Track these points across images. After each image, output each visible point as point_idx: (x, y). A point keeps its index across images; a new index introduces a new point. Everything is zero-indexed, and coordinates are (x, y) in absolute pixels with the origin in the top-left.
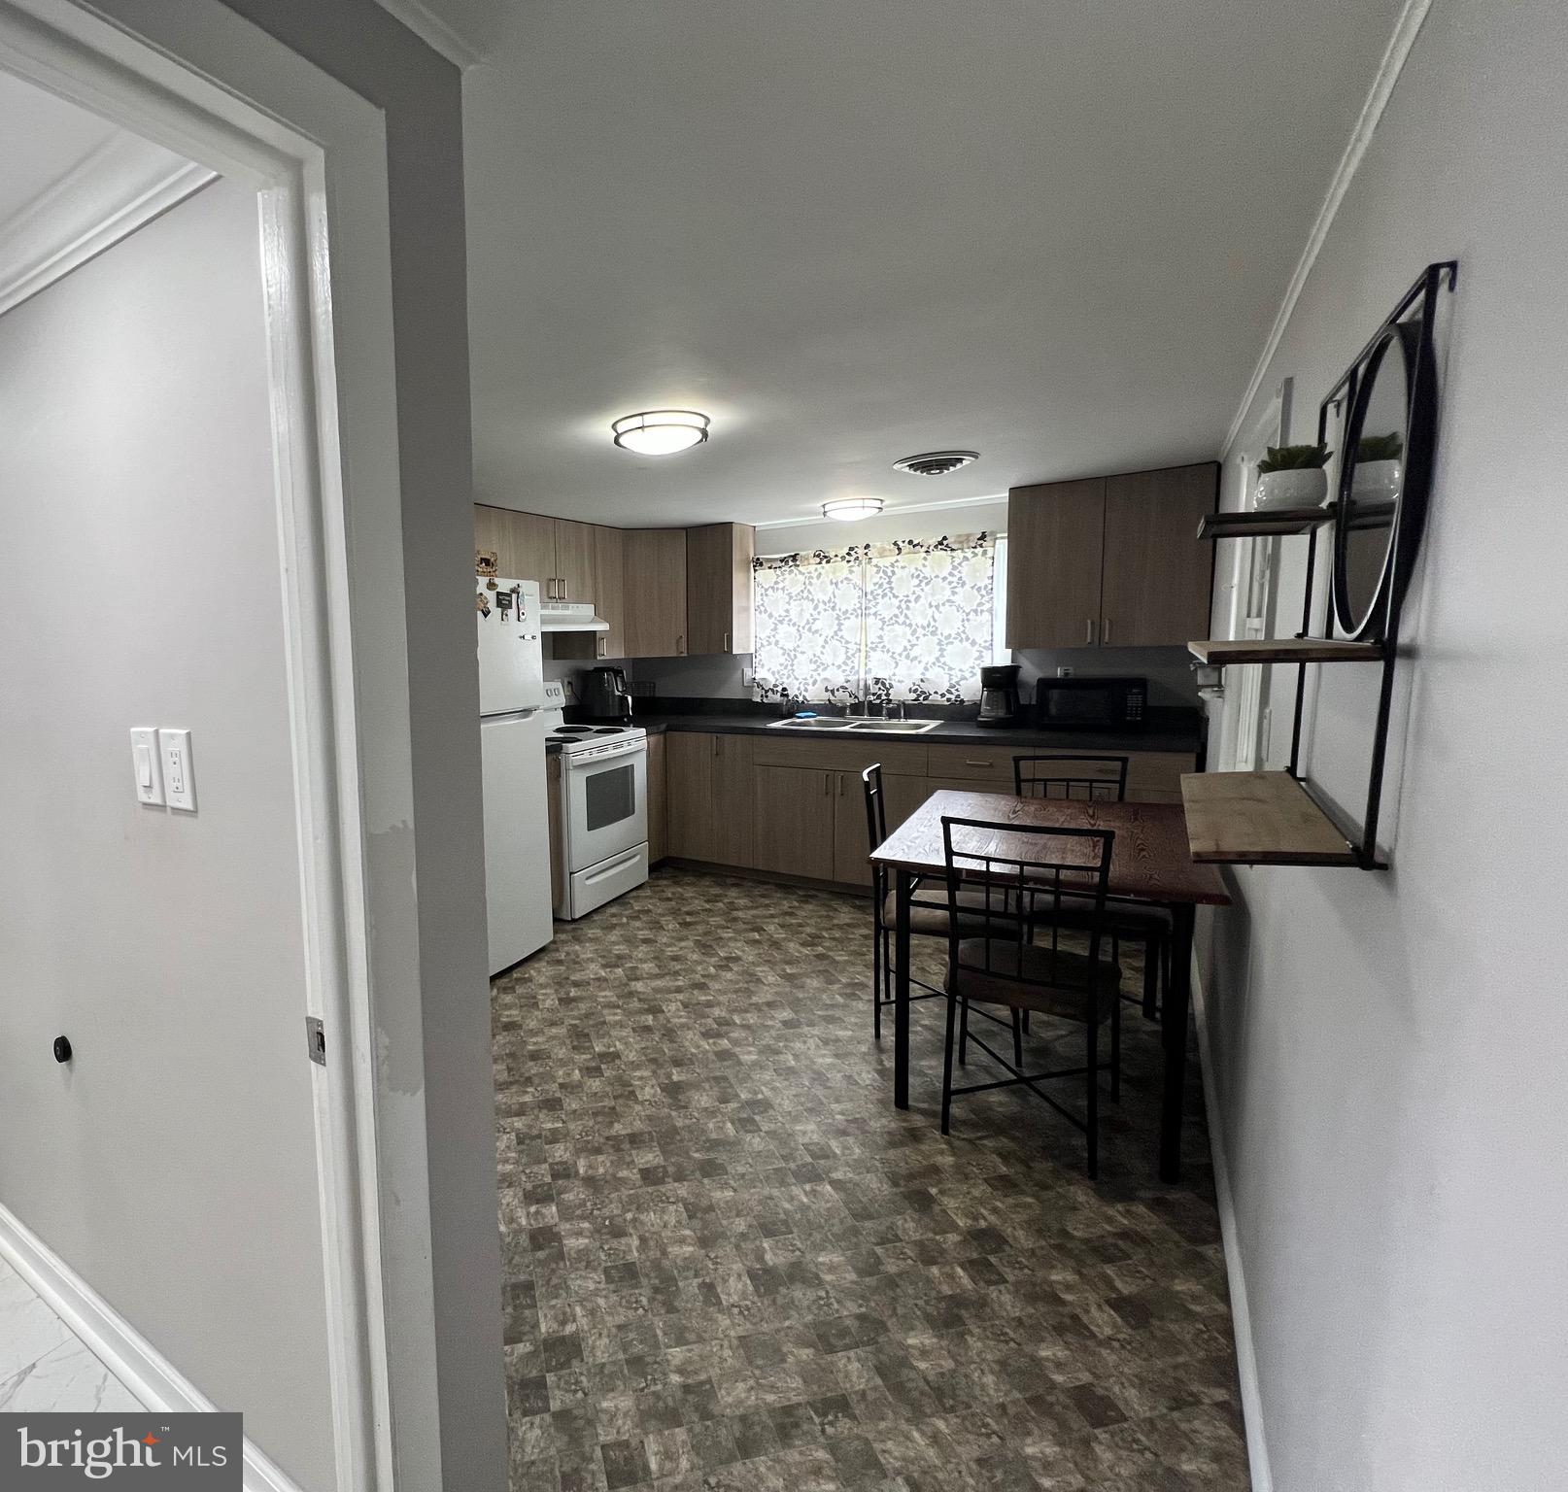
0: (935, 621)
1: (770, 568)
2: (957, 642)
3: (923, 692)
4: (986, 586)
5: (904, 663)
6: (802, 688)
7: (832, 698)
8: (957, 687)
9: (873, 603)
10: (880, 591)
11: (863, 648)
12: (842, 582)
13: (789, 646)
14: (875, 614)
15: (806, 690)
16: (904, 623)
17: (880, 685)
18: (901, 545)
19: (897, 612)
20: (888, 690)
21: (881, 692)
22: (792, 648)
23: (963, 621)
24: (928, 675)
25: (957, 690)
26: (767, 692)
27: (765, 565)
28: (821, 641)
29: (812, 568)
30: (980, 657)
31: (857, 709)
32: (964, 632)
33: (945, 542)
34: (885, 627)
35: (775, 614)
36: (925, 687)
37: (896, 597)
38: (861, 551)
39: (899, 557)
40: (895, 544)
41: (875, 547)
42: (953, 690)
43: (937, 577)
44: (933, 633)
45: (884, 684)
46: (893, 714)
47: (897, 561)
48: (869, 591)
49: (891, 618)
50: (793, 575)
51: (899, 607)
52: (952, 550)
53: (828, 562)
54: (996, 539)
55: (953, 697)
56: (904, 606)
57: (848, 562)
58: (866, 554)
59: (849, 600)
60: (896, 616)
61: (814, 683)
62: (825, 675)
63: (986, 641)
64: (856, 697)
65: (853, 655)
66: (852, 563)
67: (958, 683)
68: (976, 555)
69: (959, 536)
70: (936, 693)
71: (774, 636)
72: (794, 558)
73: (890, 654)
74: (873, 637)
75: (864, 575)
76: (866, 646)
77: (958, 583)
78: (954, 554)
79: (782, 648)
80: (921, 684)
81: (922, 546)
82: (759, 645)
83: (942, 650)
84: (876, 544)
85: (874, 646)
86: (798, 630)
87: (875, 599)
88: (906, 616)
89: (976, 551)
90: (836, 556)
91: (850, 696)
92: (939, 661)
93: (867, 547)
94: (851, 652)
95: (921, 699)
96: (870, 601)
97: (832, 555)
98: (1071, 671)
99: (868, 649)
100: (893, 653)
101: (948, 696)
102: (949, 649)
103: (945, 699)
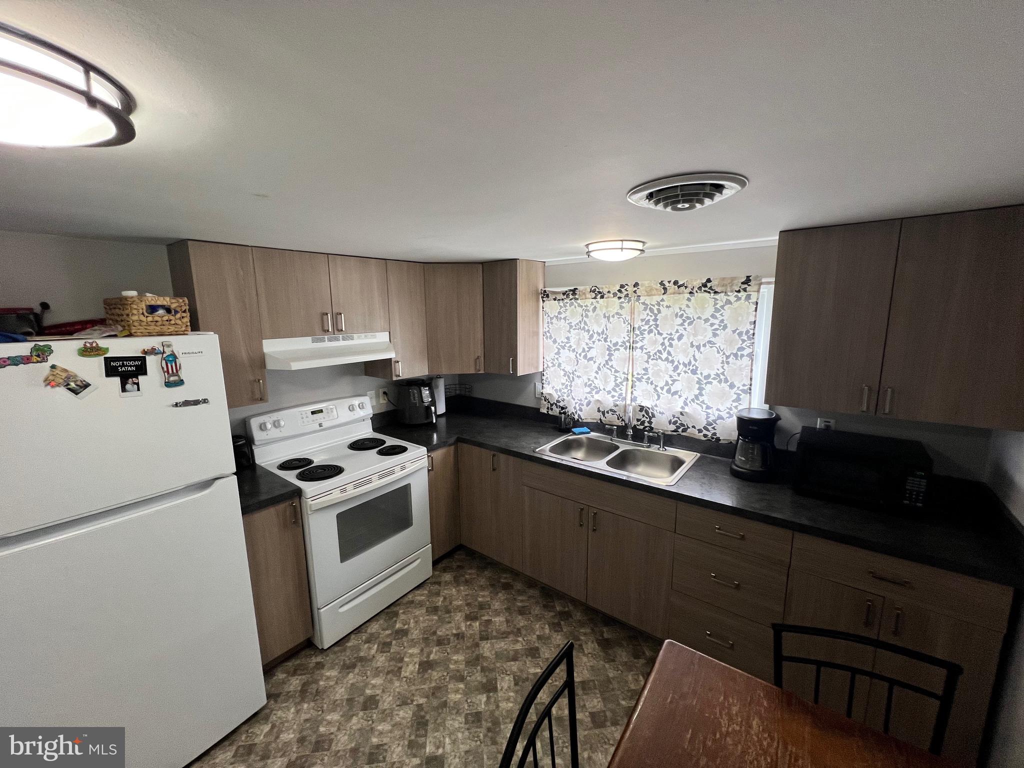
0: (696, 360)
1: (555, 299)
2: (715, 382)
3: (682, 425)
4: (747, 332)
5: (665, 395)
6: (578, 408)
7: (603, 419)
8: (715, 425)
9: (640, 337)
10: (646, 327)
11: (630, 377)
12: (613, 316)
13: (569, 369)
14: (642, 348)
15: (581, 410)
16: (667, 359)
17: (644, 413)
18: (667, 285)
19: (660, 348)
20: (650, 418)
21: (645, 419)
22: (571, 372)
23: (723, 362)
24: (687, 410)
25: (713, 428)
26: (552, 405)
27: (552, 297)
28: (595, 367)
29: (589, 302)
30: (738, 399)
32: (723, 374)
33: (709, 285)
34: (650, 360)
35: (559, 341)
36: (684, 420)
37: (661, 334)
38: (631, 289)
39: (665, 297)
40: (662, 283)
41: (642, 285)
42: (710, 428)
43: (699, 318)
44: (694, 372)
45: (647, 412)
46: (653, 440)
47: (663, 300)
48: (636, 326)
49: (656, 353)
50: (573, 307)
51: (663, 344)
52: (716, 292)
53: (602, 297)
54: (761, 284)
55: (710, 434)
56: (667, 344)
57: (620, 298)
58: (635, 292)
59: (620, 334)
60: (659, 352)
61: (588, 404)
62: (597, 397)
63: (744, 385)
64: (623, 420)
65: (621, 383)
66: (622, 300)
67: (715, 421)
68: (739, 299)
69: (724, 279)
70: (694, 427)
71: (557, 359)
72: (574, 291)
73: (654, 386)
74: (639, 370)
75: (632, 312)
76: (633, 376)
77: (720, 326)
78: (717, 297)
79: (563, 370)
80: (681, 417)
81: (686, 287)
82: (546, 366)
83: (701, 388)
84: (644, 283)
85: (639, 376)
86: (576, 356)
87: (642, 334)
88: (669, 353)
89: (739, 295)
90: (609, 292)
91: (618, 419)
92: (698, 399)
93: (636, 285)
94: (619, 380)
95: (680, 430)
96: (637, 335)
97: (605, 291)
98: (832, 422)
99: (634, 379)
100: (656, 386)
101: (705, 432)
102: (708, 388)
103: (702, 434)
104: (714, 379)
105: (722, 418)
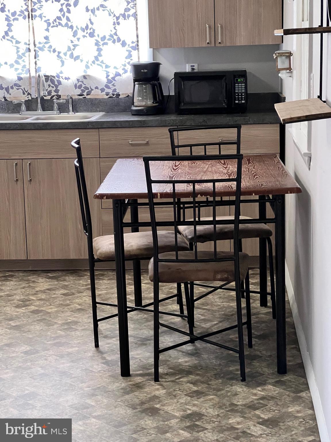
0: (92, 24)
2: (110, 42)
3: (87, 88)
5: (69, 61)
7: (7, 95)
8: (114, 82)
11: (32, 47)
14: (41, 16)
16: (66, 25)
17: (49, 83)
19: (59, 14)
20: (57, 86)
21: (51, 88)
23: (114, 24)
24: (89, 72)
25: (113, 85)
30: (130, 56)
31: (30, 105)
32: (115, 34)
34: (50, 28)
36: (88, 83)
42: (110, 85)
44: (92, 35)
45: (53, 81)
46: (63, 109)
49: (55, 20)
55: (110, 91)
60: (59, 18)
63: (133, 42)
64: (29, 94)
65: (23, 54)
67: (113, 78)
70: (97, 88)
73: (56, 53)
74: (40, 38)
76: (35, 45)
80: (84, 80)
83: (99, 50)
85: (41, 46)
88: (68, 19)
91: (24, 93)
92: (98, 60)
94: (21, 52)
95: (85, 93)
98: (196, 66)
99: (36, 49)
100: (59, 53)
101: (107, 90)
102: (104, 48)
103: (104, 93)
104: (109, 40)
105: (120, 75)
